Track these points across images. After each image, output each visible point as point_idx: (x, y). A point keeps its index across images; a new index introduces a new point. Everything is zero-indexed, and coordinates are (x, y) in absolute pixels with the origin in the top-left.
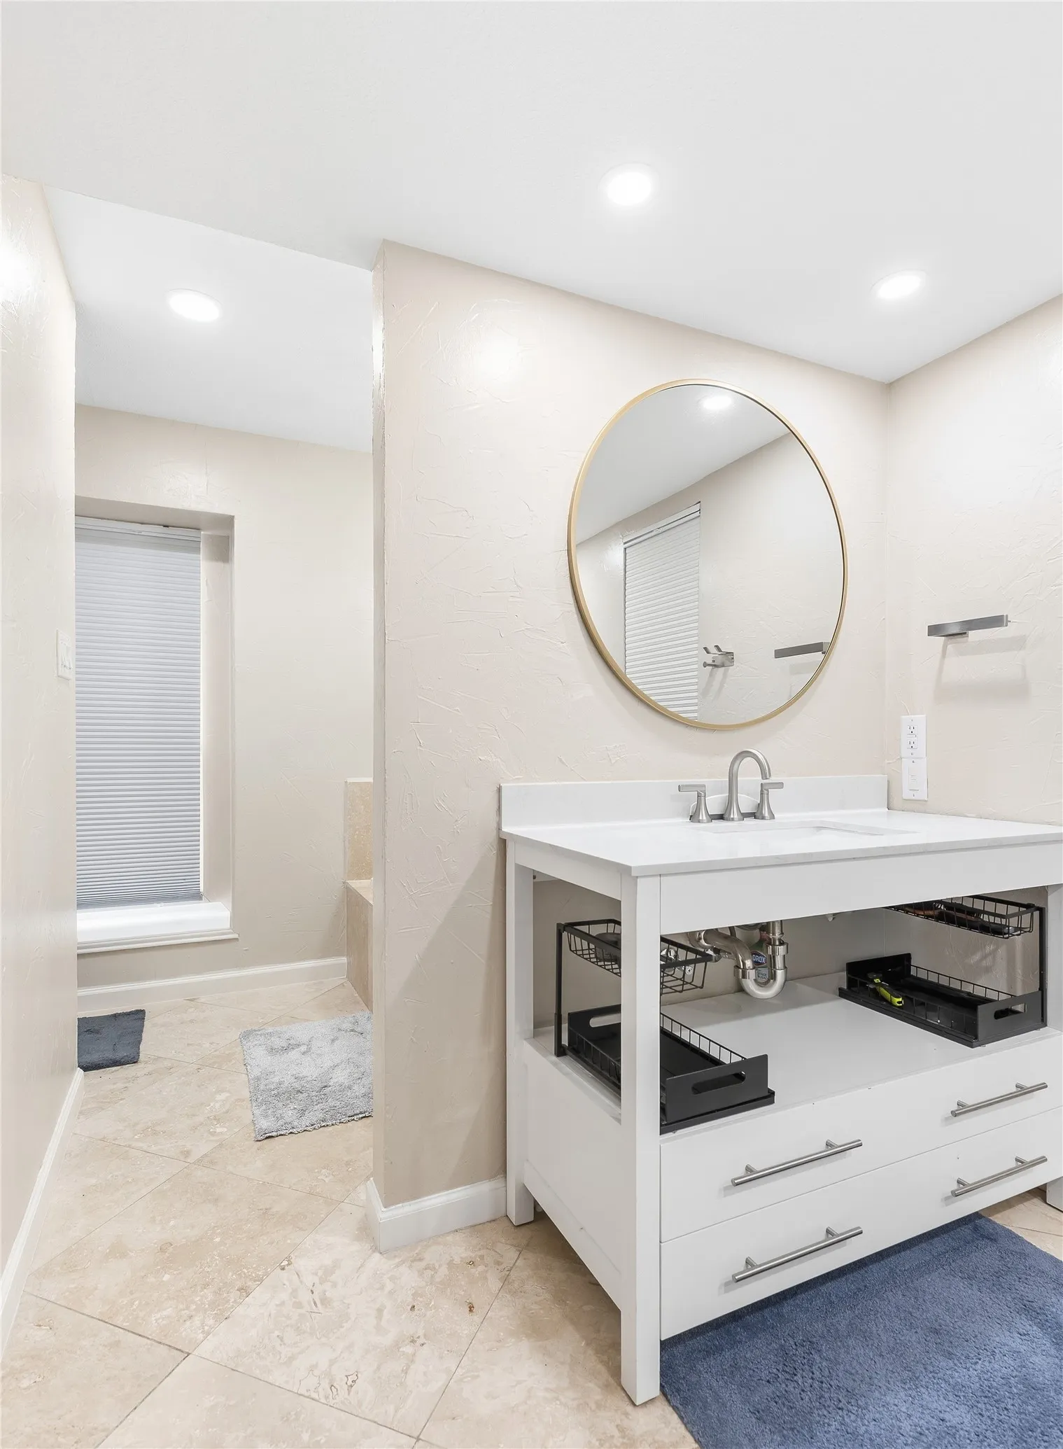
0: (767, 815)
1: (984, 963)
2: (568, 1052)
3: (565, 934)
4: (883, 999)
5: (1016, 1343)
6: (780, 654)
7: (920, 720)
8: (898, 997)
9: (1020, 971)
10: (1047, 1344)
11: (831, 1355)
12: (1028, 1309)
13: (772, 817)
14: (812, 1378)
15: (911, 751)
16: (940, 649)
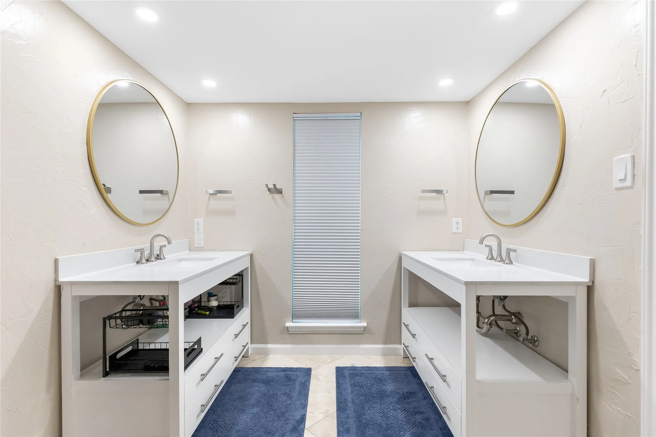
0: (162, 258)
1: (223, 295)
2: (110, 372)
3: (107, 322)
4: (202, 314)
5: (257, 389)
6: (141, 192)
7: (201, 220)
8: (207, 312)
9: (233, 295)
10: (262, 385)
11: (222, 420)
12: (254, 381)
13: (165, 258)
14: (222, 428)
15: (198, 231)
16: (208, 198)
